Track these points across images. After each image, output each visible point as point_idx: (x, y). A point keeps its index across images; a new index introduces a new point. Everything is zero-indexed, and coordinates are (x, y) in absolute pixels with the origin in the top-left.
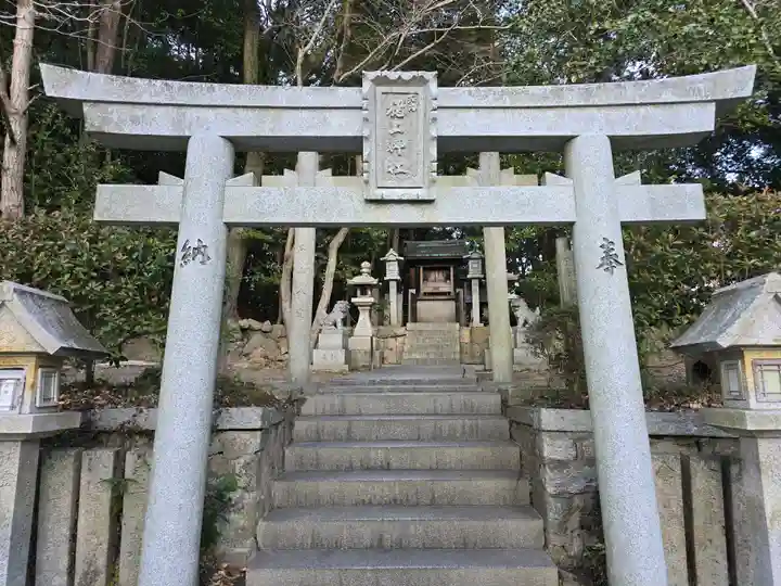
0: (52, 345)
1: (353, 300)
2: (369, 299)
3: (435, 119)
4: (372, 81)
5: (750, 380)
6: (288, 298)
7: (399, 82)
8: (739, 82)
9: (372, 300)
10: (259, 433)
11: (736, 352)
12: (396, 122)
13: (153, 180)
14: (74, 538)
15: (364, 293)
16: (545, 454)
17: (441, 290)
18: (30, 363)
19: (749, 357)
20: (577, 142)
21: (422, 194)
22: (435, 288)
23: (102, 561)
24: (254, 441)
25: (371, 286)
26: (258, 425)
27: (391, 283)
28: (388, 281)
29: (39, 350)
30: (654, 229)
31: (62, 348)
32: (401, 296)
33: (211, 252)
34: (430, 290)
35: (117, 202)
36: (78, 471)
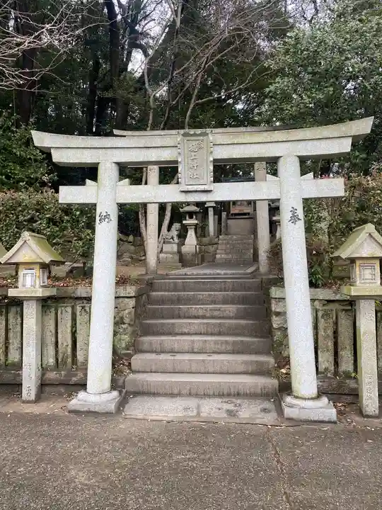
0: (47, 259)
1: (184, 222)
2: (194, 221)
3: (211, 152)
4: (182, 135)
5: (358, 273)
6: (143, 221)
7: (195, 135)
8: (364, 126)
9: (196, 222)
10: (134, 299)
11: (353, 261)
12: (193, 154)
13: (83, 184)
14: (57, 343)
15: (191, 217)
16: (273, 309)
17: (245, 211)
18: (38, 266)
19: (358, 262)
20: (282, 159)
21: (206, 188)
22: (240, 211)
23: (69, 350)
24: (132, 303)
25: (195, 213)
26: (133, 294)
27: (210, 209)
28: (208, 208)
29: (41, 261)
30: (318, 201)
31: (51, 261)
32: (217, 217)
33: (112, 217)
34: (237, 212)
35: (69, 195)
36: (56, 314)
